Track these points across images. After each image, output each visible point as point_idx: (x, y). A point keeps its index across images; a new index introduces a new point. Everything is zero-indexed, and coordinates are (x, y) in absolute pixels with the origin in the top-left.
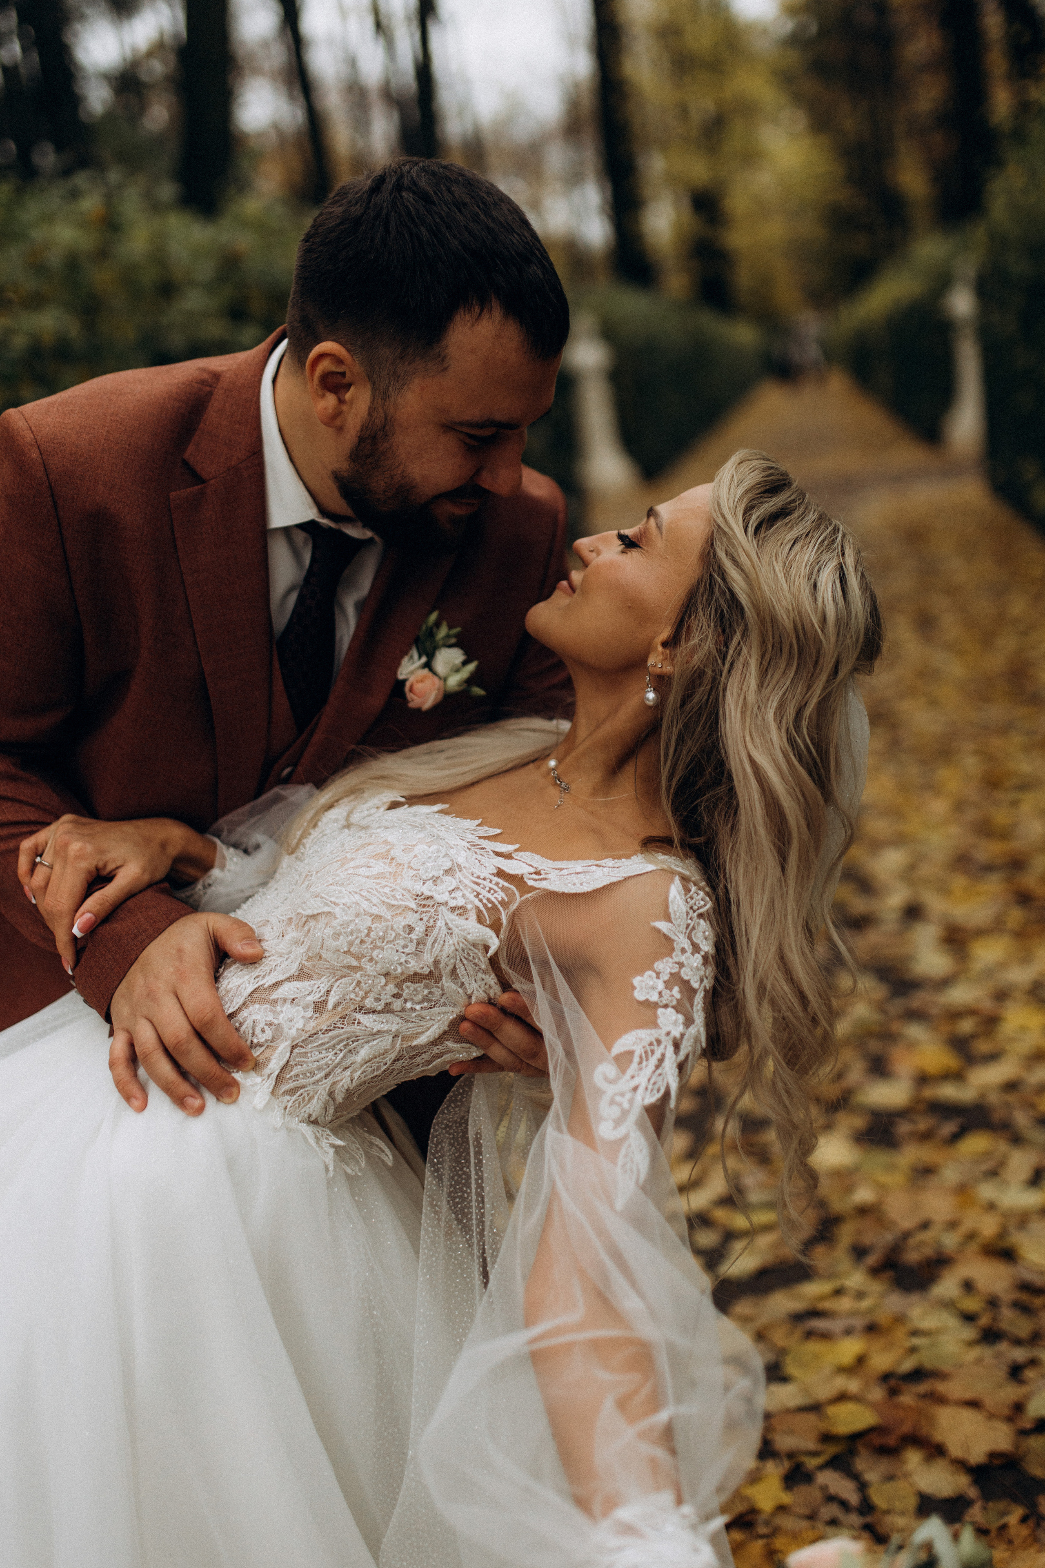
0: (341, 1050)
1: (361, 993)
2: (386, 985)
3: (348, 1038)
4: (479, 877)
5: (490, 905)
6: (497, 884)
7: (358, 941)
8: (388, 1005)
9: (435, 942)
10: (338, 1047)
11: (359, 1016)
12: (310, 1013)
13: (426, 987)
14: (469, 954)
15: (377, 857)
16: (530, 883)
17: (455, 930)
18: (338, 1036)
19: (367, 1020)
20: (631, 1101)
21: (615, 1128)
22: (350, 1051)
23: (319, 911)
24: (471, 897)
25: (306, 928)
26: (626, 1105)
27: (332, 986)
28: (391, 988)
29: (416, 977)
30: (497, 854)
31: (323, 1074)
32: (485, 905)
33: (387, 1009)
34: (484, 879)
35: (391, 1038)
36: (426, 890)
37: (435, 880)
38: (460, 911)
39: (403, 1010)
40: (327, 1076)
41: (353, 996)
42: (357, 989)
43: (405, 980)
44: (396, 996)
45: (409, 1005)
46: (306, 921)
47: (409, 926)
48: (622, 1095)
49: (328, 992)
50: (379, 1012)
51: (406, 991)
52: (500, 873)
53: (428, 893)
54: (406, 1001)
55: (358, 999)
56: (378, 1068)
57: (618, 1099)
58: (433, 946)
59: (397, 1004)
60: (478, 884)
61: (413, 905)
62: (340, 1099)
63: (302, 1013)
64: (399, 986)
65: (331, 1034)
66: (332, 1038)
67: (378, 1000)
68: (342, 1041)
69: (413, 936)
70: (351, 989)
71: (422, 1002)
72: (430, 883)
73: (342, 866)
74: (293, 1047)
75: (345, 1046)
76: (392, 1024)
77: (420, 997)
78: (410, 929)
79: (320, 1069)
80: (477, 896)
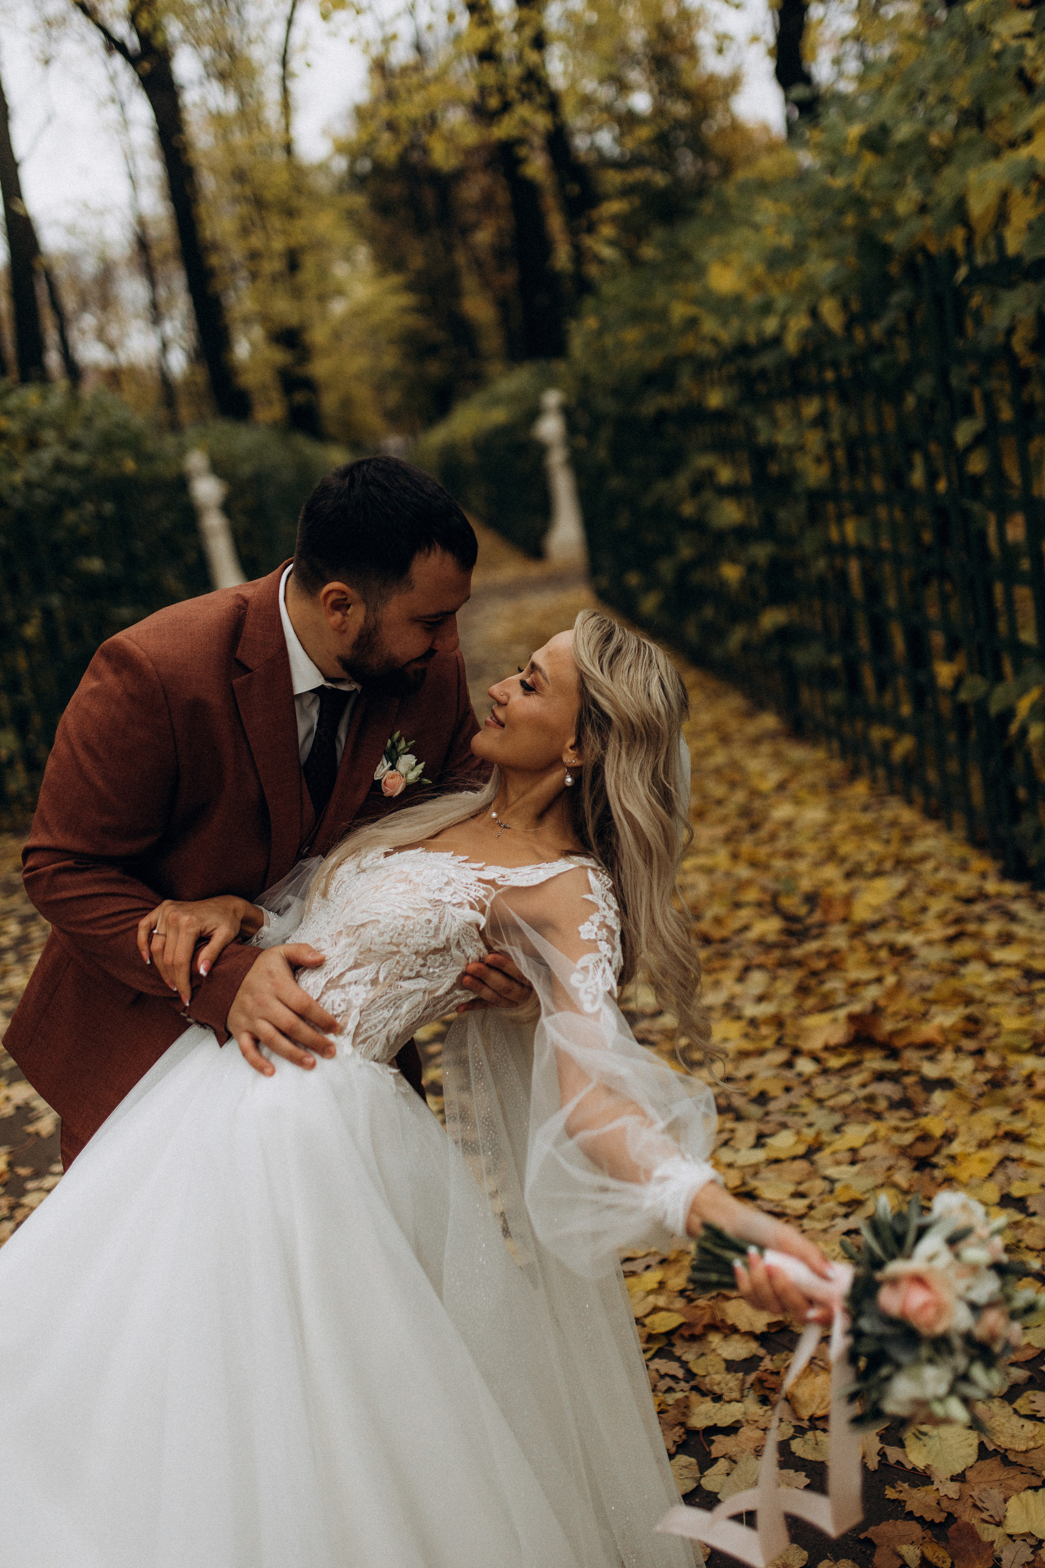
0: (391, 1008)
1: (400, 968)
2: (416, 959)
3: (395, 999)
4: (467, 884)
5: (478, 899)
6: (479, 886)
7: (397, 934)
8: (418, 972)
9: (445, 926)
10: (390, 1006)
11: (401, 983)
12: (369, 987)
13: (441, 956)
14: (467, 931)
15: (400, 881)
16: (500, 883)
17: (457, 917)
18: (388, 999)
19: (407, 985)
20: (597, 990)
21: (593, 1006)
22: (397, 1007)
23: (367, 920)
24: (465, 896)
25: (357, 934)
26: (595, 992)
27: (380, 968)
28: (420, 961)
29: (436, 951)
30: (473, 869)
31: (382, 1025)
32: (474, 899)
33: (418, 975)
34: (471, 884)
35: (421, 994)
36: (436, 896)
37: (440, 890)
38: (460, 905)
39: (428, 974)
40: (385, 1026)
41: (395, 971)
42: (398, 966)
43: (430, 953)
44: (423, 966)
45: (431, 970)
46: (357, 929)
47: (428, 920)
48: (591, 987)
49: (378, 972)
50: (414, 978)
51: (429, 961)
52: (480, 880)
53: (438, 898)
54: (429, 968)
55: (399, 972)
56: (415, 1016)
57: (589, 990)
58: (444, 929)
59: (424, 971)
60: (468, 888)
61: (429, 906)
62: (392, 1041)
63: (364, 989)
64: (425, 959)
65: (384, 998)
66: (386, 1000)
67: (411, 970)
68: (392, 1001)
69: (432, 925)
70: (393, 966)
71: (439, 967)
72: (437, 892)
73: (377, 890)
74: (361, 1012)
75: (394, 1004)
76: (422, 984)
77: (438, 964)
78: (429, 921)
79: (380, 1022)
80: (468, 894)
